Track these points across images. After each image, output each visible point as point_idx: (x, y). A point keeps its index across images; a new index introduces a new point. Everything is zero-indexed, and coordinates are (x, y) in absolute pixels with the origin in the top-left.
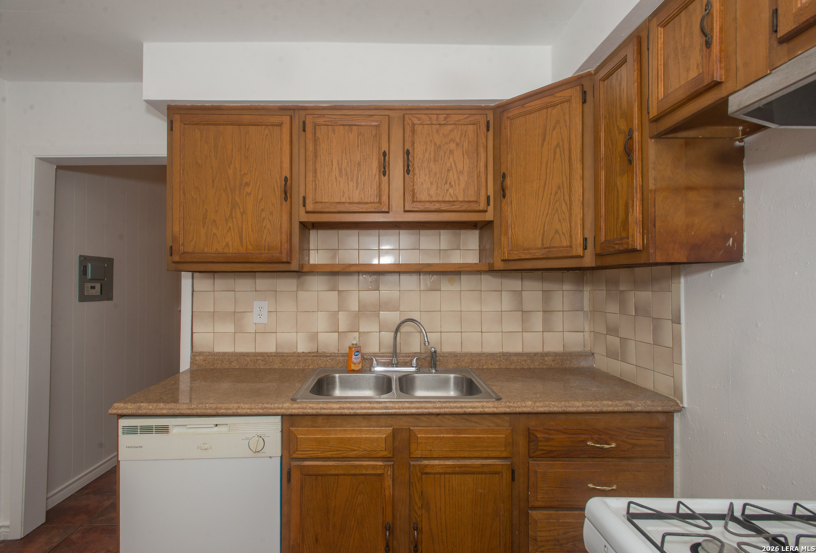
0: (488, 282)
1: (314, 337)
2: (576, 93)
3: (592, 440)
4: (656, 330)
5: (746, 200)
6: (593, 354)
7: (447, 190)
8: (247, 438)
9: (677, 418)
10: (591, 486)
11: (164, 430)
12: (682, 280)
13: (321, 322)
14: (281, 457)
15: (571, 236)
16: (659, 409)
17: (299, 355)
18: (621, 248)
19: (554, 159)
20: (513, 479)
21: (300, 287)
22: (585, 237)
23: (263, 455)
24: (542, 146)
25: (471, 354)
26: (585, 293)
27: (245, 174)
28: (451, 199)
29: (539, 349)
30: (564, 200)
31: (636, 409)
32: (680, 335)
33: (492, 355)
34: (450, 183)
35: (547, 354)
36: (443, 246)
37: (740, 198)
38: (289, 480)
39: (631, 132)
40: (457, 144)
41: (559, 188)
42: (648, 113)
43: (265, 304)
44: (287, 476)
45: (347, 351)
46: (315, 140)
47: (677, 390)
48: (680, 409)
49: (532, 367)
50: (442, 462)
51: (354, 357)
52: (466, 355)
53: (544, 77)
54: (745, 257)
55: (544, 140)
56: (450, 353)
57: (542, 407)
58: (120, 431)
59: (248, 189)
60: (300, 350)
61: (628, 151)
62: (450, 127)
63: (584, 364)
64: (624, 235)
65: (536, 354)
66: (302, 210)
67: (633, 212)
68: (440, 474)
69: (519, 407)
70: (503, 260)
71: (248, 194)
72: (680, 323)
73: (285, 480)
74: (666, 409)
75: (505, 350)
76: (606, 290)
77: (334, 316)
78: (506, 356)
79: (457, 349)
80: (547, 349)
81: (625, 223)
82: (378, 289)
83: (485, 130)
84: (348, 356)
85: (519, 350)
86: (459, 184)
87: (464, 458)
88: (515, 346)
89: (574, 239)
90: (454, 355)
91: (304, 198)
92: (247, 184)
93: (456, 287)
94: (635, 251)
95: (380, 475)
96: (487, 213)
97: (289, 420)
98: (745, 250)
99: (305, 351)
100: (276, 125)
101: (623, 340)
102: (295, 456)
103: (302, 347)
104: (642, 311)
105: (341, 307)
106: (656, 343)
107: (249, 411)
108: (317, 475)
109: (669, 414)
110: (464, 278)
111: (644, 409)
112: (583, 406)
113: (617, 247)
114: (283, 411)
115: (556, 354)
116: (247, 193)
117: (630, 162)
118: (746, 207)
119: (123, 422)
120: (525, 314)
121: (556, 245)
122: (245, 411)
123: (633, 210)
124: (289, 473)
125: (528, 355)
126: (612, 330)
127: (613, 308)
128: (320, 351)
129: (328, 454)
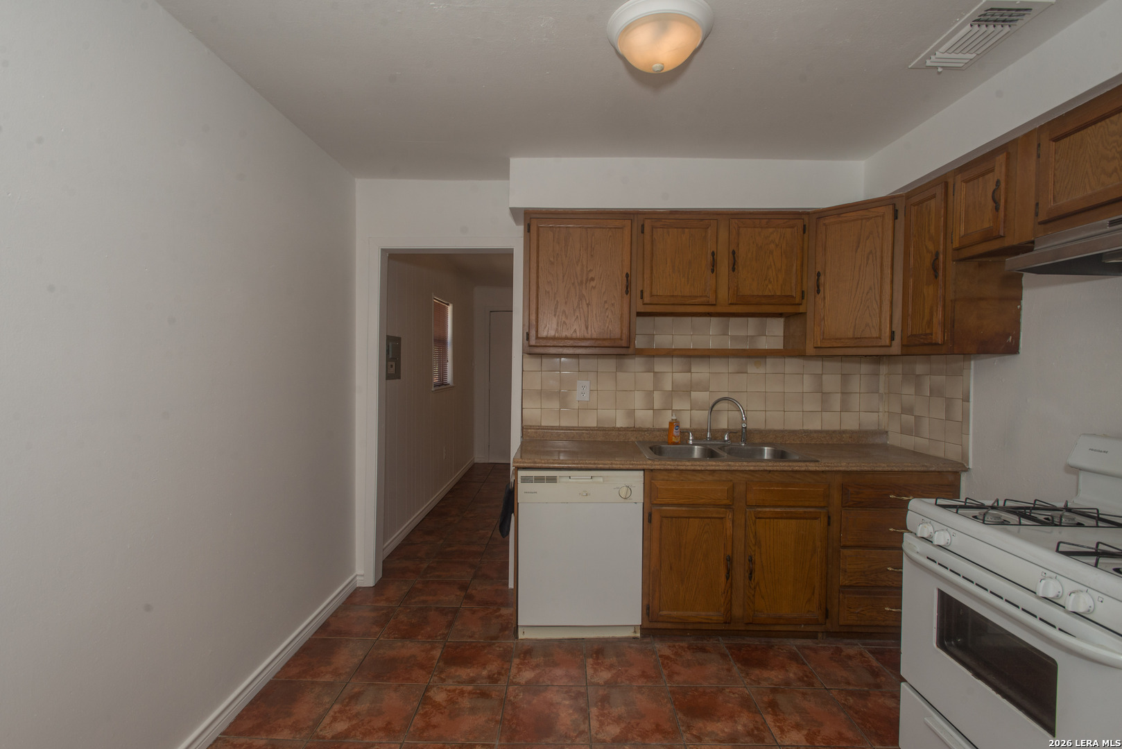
0: (792, 365)
1: (631, 413)
2: (889, 211)
3: (894, 494)
4: (948, 409)
5: (1023, 308)
6: (887, 432)
7: (767, 286)
8: (618, 488)
9: (964, 477)
10: (891, 530)
11: (553, 480)
12: (972, 362)
13: (638, 400)
14: (643, 503)
15: (880, 330)
16: (950, 469)
17: (619, 429)
18: (926, 342)
19: (867, 263)
20: (829, 524)
21: (619, 368)
22: (893, 330)
23: (630, 501)
24: (856, 251)
25: (775, 431)
26: (881, 376)
27: (591, 271)
28: (770, 294)
29: (837, 427)
30: (875, 299)
31: (931, 469)
32: (969, 410)
33: (794, 432)
34: (769, 280)
35: (844, 432)
36: (751, 332)
37: (1019, 307)
38: (650, 521)
39: (937, 254)
40: (777, 246)
41: (871, 288)
42: (952, 243)
43: (587, 383)
44: (648, 518)
45: (667, 426)
46: (652, 241)
47: (965, 455)
48: (967, 470)
49: (830, 443)
50: (772, 509)
51: (675, 430)
52: (770, 431)
53: (858, 193)
54: (1021, 351)
55: (858, 247)
56: (756, 430)
57: (855, 466)
58: (519, 480)
59: (593, 284)
60: (618, 425)
61: (935, 268)
62: (771, 230)
63: (878, 440)
64: (928, 331)
65: (834, 432)
66: (640, 302)
67: (937, 315)
68: (770, 518)
69: (836, 467)
70: (815, 348)
71: (594, 288)
72: (968, 401)
73: (646, 521)
74: (955, 470)
75: (805, 428)
76: (903, 374)
77: (649, 395)
78: (808, 433)
79: (762, 427)
80: (844, 427)
81: (930, 322)
82: (690, 371)
83: (802, 233)
84: (669, 431)
85: (819, 428)
86: (777, 281)
87: (789, 507)
88: (814, 424)
89: (883, 332)
90: (760, 432)
91: (642, 292)
92: (593, 279)
93: (761, 370)
94: (936, 344)
95: (722, 518)
96: (801, 306)
97: (649, 474)
98: (1021, 346)
99: (624, 426)
100: (619, 228)
101: (918, 418)
102: (655, 502)
103: (621, 423)
104: (936, 392)
105: (657, 387)
106: (948, 419)
107: (621, 466)
108: (672, 518)
109: (957, 475)
110: (769, 361)
111: (937, 470)
112: (888, 466)
113: (922, 340)
114: (645, 467)
115: (852, 432)
116: (592, 287)
117: (936, 277)
118: (1023, 313)
119: (521, 473)
120: (825, 396)
121: (867, 336)
122: (619, 466)
123: (937, 314)
124: (650, 515)
125: (827, 432)
126: (908, 410)
127: (908, 390)
128: (637, 426)
129: (681, 501)
